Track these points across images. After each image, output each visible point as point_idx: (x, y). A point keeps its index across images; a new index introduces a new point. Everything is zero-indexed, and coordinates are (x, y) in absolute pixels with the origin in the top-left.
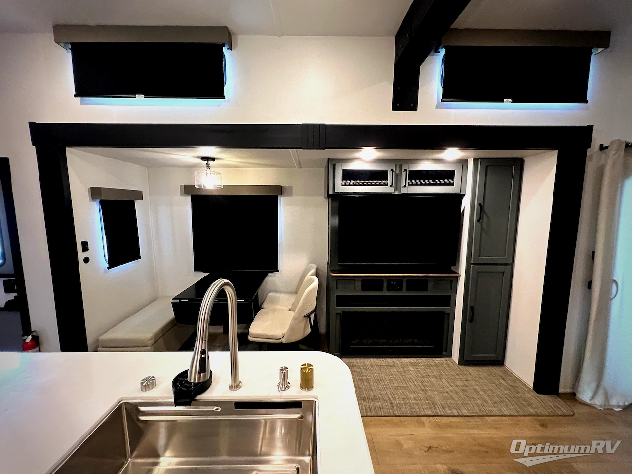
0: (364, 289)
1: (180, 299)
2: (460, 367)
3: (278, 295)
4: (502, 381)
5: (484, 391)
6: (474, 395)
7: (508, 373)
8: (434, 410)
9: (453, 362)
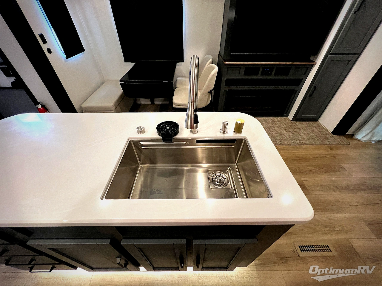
0: (245, 74)
1: (125, 81)
2: (292, 122)
3: (184, 79)
4: (315, 129)
5: (304, 134)
6: (298, 136)
7: (319, 125)
8: (275, 142)
9: (289, 120)
